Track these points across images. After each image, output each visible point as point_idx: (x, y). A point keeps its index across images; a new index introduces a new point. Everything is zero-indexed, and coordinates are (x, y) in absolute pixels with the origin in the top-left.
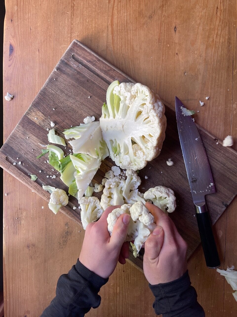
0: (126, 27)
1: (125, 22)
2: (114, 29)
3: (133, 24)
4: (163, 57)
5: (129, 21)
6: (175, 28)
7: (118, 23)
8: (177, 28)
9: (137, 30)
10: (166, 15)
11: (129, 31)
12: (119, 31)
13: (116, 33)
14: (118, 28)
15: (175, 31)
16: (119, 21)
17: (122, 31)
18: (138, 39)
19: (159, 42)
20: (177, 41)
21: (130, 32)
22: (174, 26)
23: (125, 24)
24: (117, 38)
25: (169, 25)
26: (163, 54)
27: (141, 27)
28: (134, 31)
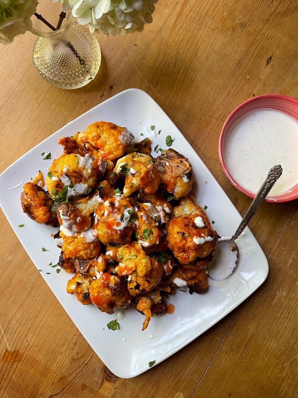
0: (203, 17)
1: (205, 12)
2: (184, 12)
3: (214, 20)
4: (232, 88)
5: (210, 13)
6: (270, 59)
7: (194, 6)
8: (272, 59)
9: (216, 32)
10: (266, 34)
11: (204, 26)
12: (190, 19)
13: (184, 18)
14: (191, 14)
15: (268, 63)
16: (196, 5)
17: (193, 20)
18: (210, 43)
19: (237, 65)
20: (263, 77)
21: (205, 28)
22: (270, 55)
23: (203, 15)
24: (182, 26)
25: (264, 50)
26: (234, 85)
27: (223, 31)
28: (210, 30)
